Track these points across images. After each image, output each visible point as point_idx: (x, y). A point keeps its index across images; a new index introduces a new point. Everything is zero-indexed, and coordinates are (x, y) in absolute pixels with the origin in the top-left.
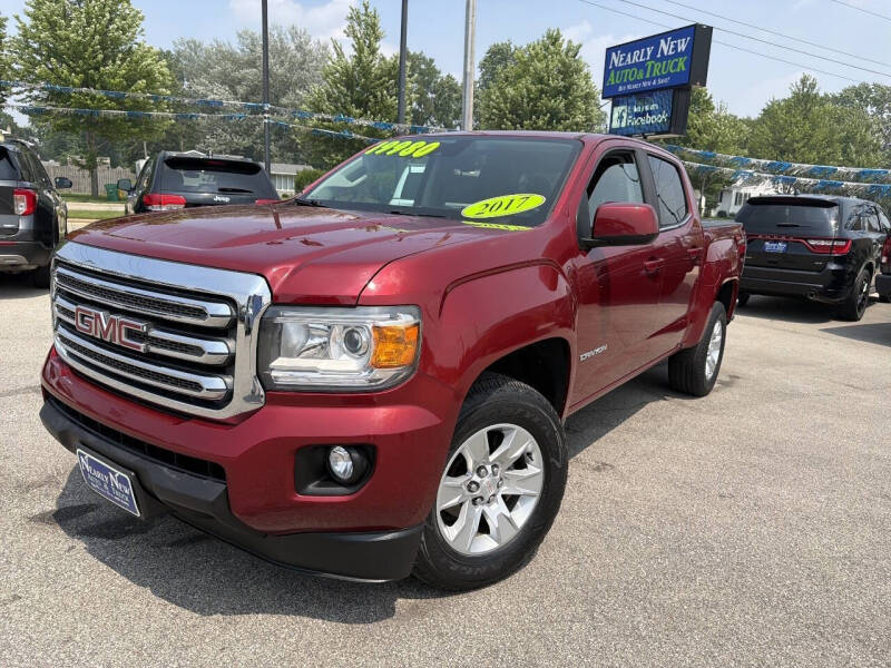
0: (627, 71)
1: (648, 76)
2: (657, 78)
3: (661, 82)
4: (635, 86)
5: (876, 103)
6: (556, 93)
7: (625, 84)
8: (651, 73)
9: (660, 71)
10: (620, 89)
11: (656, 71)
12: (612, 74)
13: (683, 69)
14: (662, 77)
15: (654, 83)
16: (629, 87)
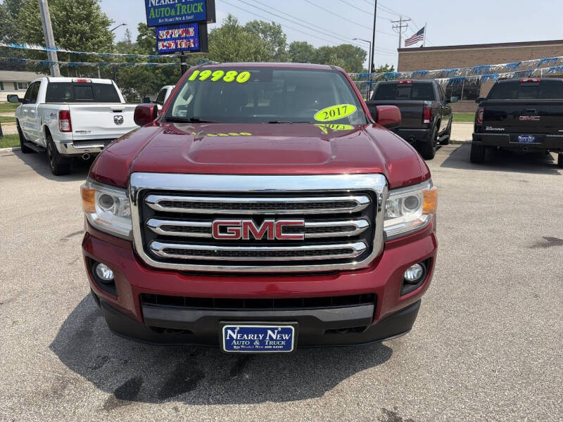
0: (163, 9)
1: (178, 14)
2: (185, 15)
3: (188, 18)
4: (171, 20)
5: (263, 32)
6: (80, 19)
7: (163, 18)
8: (180, 12)
9: (186, 10)
10: (160, 21)
11: (183, 11)
12: (152, 10)
13: (202, 11)
14: (189, 15)
15: (184, 19)
16: (166, 20)
